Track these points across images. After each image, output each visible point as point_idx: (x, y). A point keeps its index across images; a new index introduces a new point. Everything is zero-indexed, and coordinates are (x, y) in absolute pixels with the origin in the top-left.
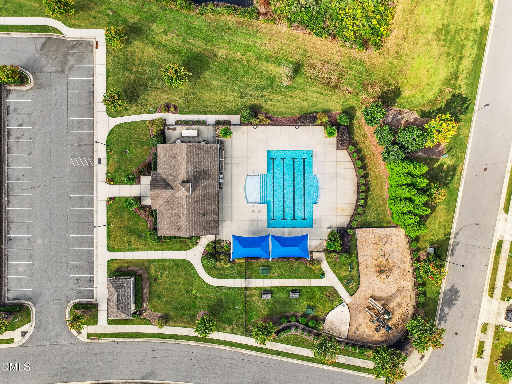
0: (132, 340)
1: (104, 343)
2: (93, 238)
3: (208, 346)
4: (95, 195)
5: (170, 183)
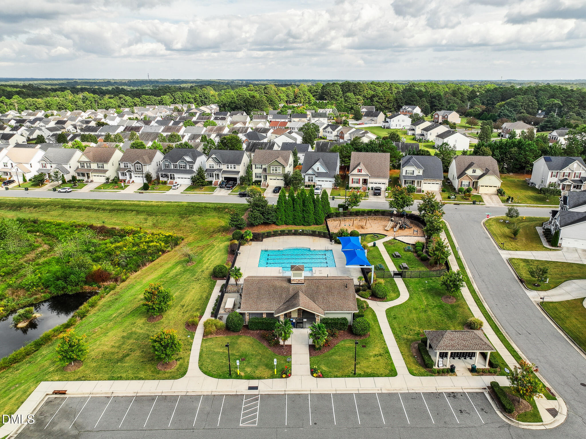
0: (520, 353)
1: (548, 381)
2: (380, 395)
3: (481, 295)
4: (309, 392)
5: (291, 296)
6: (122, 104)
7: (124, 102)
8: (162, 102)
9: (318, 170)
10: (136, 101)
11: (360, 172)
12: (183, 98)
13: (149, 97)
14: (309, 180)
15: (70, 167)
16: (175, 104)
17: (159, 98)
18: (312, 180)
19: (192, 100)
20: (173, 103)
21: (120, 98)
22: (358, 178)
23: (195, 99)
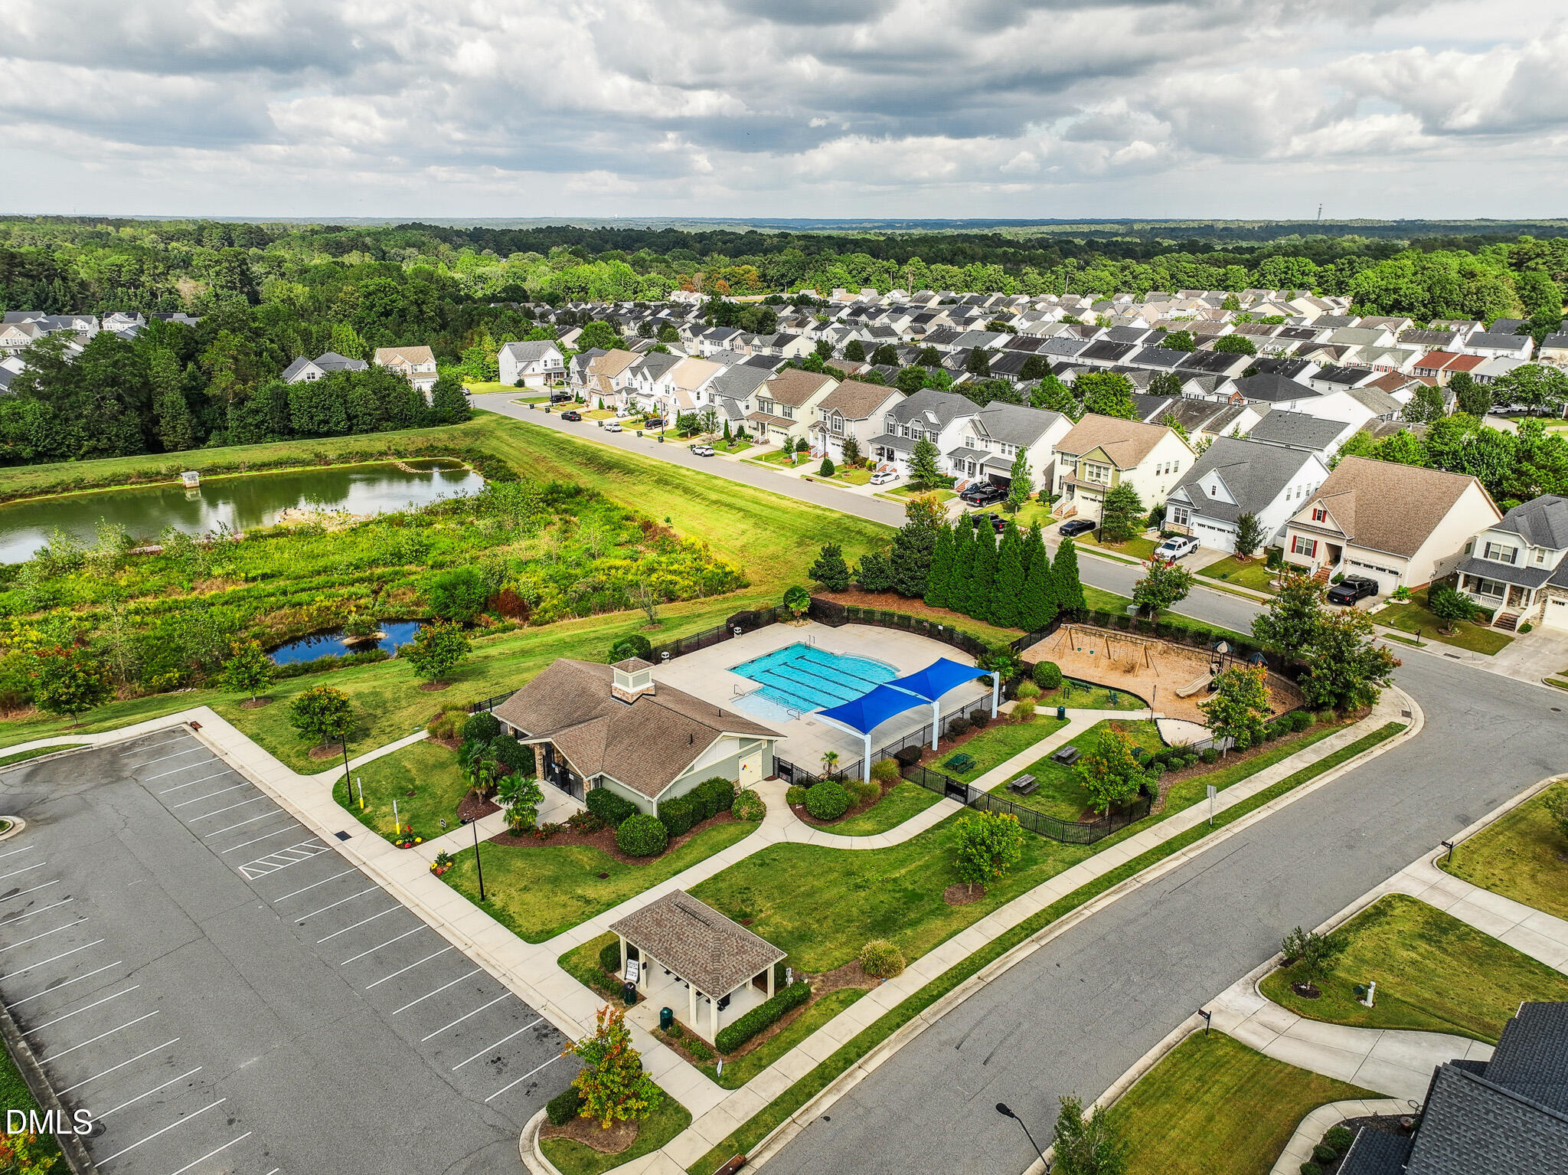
6: (1125, 283)
7: (1129, 278)
8: (1224, 281)
9: (1214, 493)
10: (1158, 277)
11: (1319, 518)
12: (1286, 273)
13: (1196, 269)
14: (1177, 519)
15: (747, 407)
16: (1261, 288)
17: (1222, 271)
18: (1184, 521)
19: (1312, 280)
20: (1255, 287)
21: (1123, 269)
22: (1313, 537)
23: (1322, 277)
